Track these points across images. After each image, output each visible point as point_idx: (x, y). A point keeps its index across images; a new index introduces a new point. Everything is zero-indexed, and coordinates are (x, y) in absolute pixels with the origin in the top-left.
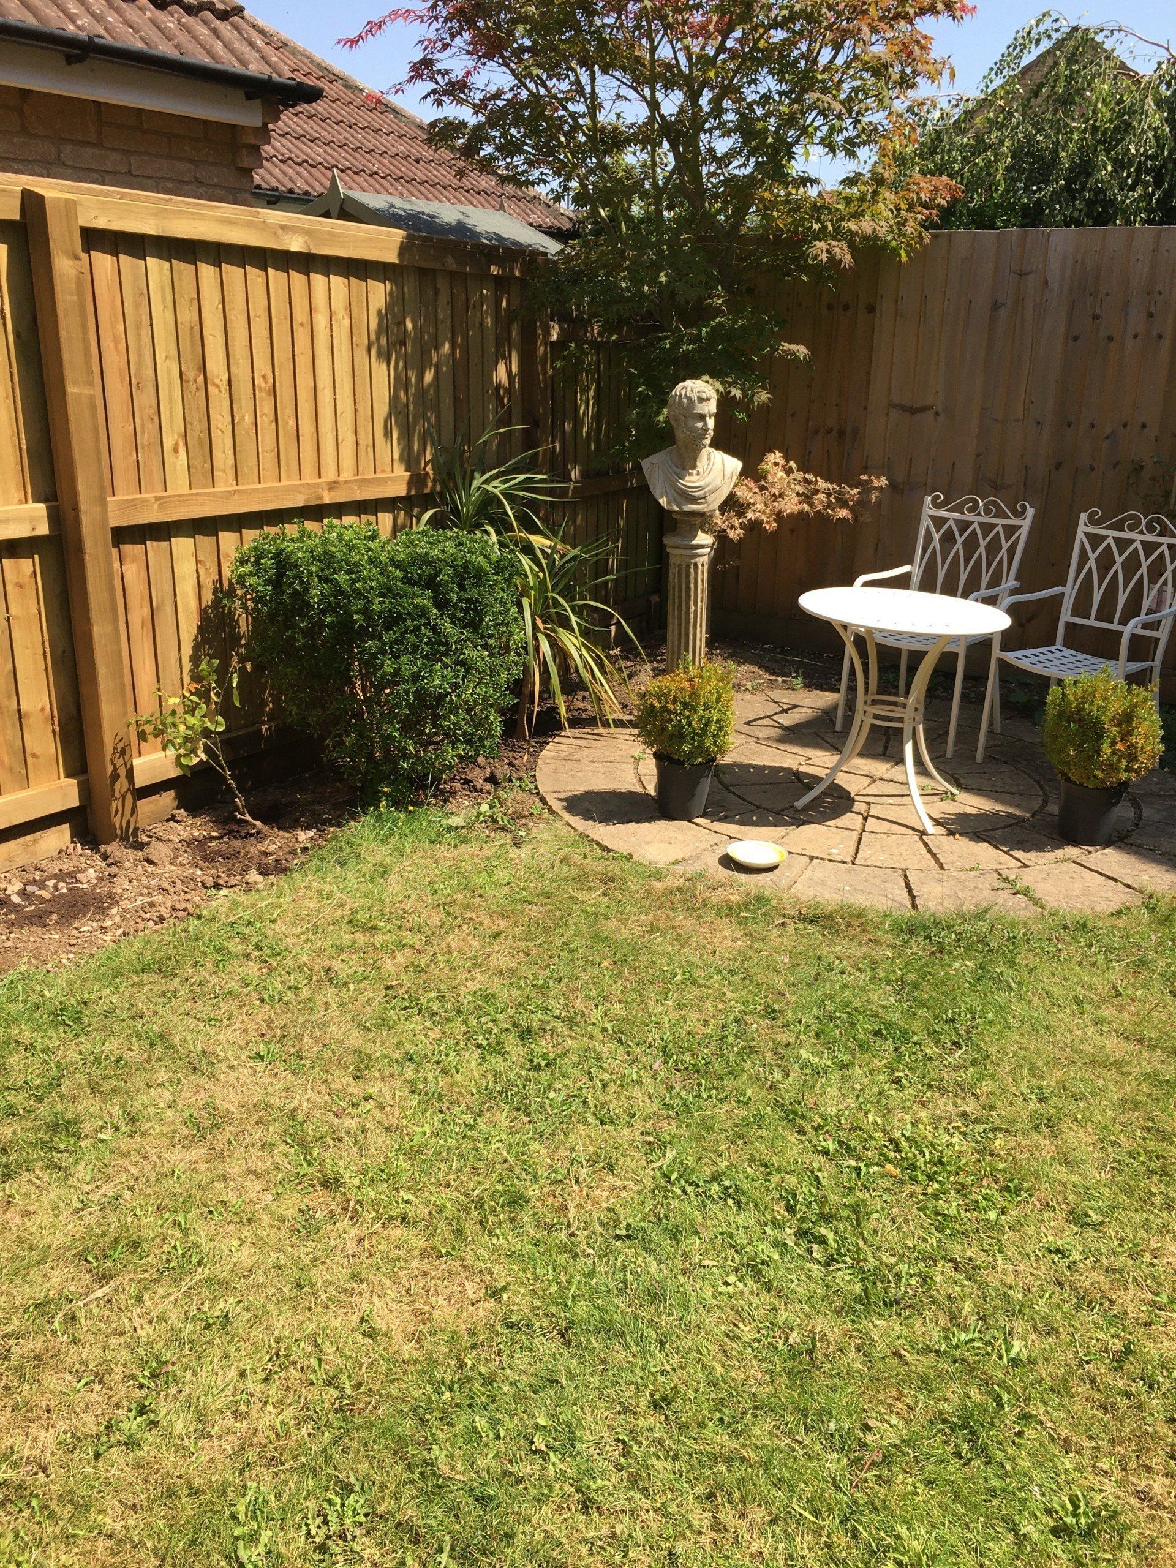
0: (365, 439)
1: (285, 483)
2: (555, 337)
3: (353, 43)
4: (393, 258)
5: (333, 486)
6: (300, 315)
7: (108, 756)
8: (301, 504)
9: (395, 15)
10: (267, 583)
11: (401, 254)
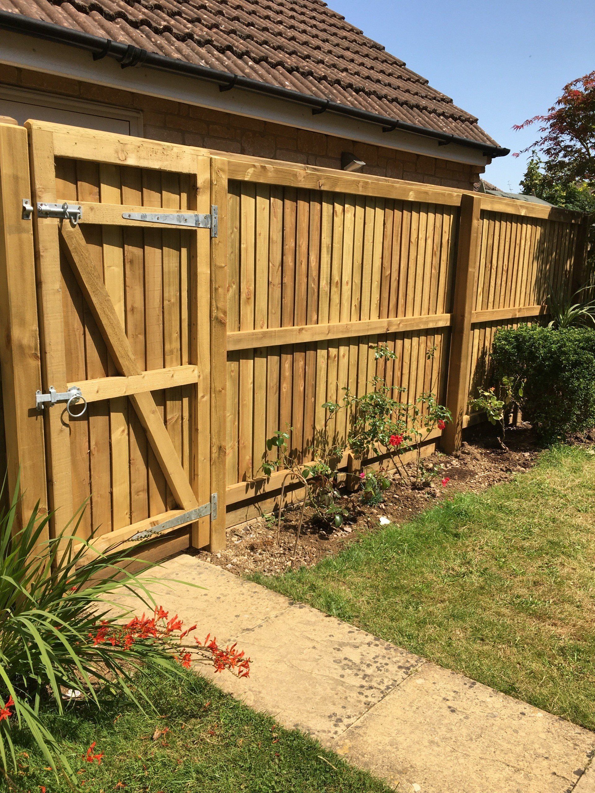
0: (528, 292)
1: (505, 309)
2: (589, 249)
3: (518, 127)
4: (546, 217)
5: (520, 310)
6: (518, 242)
7: (458, 416)
8: (510, 317)
9: (537, 118)
10: (513, 348)
11: (550, 215)
